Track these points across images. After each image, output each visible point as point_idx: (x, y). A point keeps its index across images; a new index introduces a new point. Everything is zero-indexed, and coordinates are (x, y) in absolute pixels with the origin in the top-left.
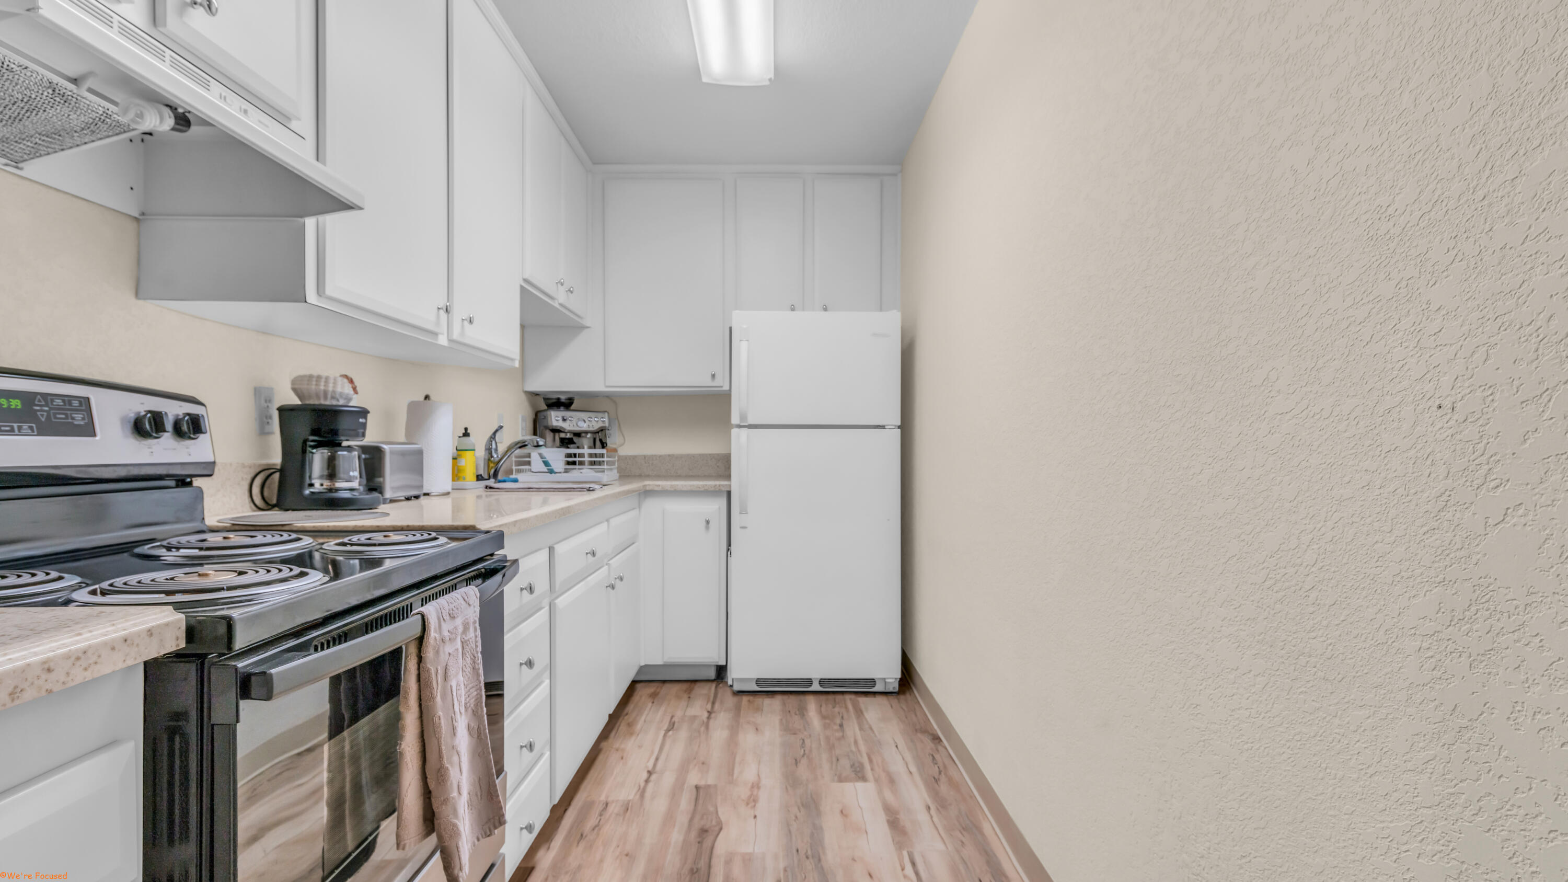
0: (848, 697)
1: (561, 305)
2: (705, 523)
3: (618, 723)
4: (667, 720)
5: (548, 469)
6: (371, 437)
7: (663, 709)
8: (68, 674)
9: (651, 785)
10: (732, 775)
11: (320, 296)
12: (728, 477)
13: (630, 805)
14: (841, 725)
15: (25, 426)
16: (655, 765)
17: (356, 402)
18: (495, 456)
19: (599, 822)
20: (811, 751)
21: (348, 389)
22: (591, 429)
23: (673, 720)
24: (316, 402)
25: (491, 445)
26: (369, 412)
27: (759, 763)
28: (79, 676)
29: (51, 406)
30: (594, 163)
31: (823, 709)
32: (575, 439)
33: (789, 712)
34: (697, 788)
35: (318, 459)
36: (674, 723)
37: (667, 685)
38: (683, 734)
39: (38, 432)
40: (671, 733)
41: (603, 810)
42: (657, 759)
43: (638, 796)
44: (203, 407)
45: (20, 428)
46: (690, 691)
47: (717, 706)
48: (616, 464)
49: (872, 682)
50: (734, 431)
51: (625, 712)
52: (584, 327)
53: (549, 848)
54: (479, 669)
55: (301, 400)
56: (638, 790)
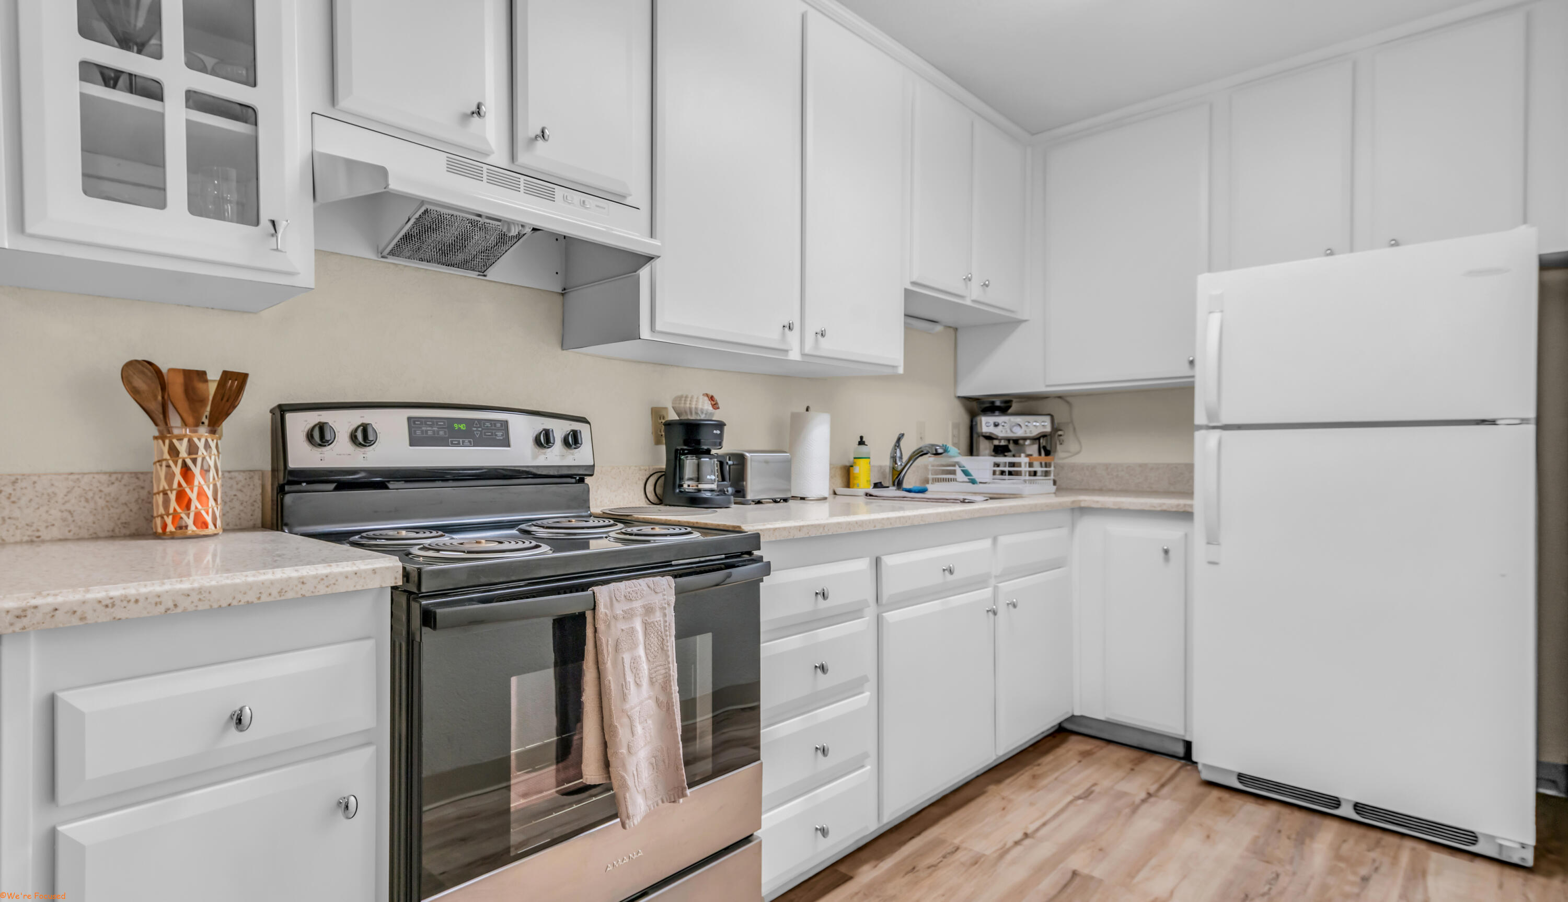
0: (1409, 844)
1: (974, 301)
2: (1162, 554)
3: (1022, 772)
4: (1087, 785)
5: (969, 479)
6: (729, 446)
7: (1088, 772)
8: (315, 587)
9: (1019, 849)
10: (1133, 877)
11: (654, 332)
12: (1190, 494)
13: (982, 859)
14: (1365, 879)
15: (467, 441)
16: (1037, 830)
17: (718, 416)
18: (899, 464)
19: (939, 863)
20: (1281, 893)
21: (707, 406)
22: (1028, 435)
23: (1093, 788)
24: (686, 418)
25: (896, 453)
26: (725, 425)
27: (1185, 877)
28: (322, 590)
29: (483, 428)
30: (1033, 134)
31: (1346, 847)
32: (1011, 446)
33: (1280, 831)
34: (1075, 874)
35: (689, 463)
36: (1092, 792)
37: (1112, 747)
38: (1095, 808)
39: (473, 444)
40: (1080, 801)
41: (949, 853)
42: (1044, 824)
43: (995, 855)
44: (588, 425)
45: (463, 442)
46: (1137, 762)
47: (1165, 790)
48: (1052, 474)
49: (1473, 838)
50: (1198, 435)
51: (1040, 761)
52: (1020, 322)
53: (876, 866)
54: (668, 651)
55: (679, 417)
56: (1001, 848)
